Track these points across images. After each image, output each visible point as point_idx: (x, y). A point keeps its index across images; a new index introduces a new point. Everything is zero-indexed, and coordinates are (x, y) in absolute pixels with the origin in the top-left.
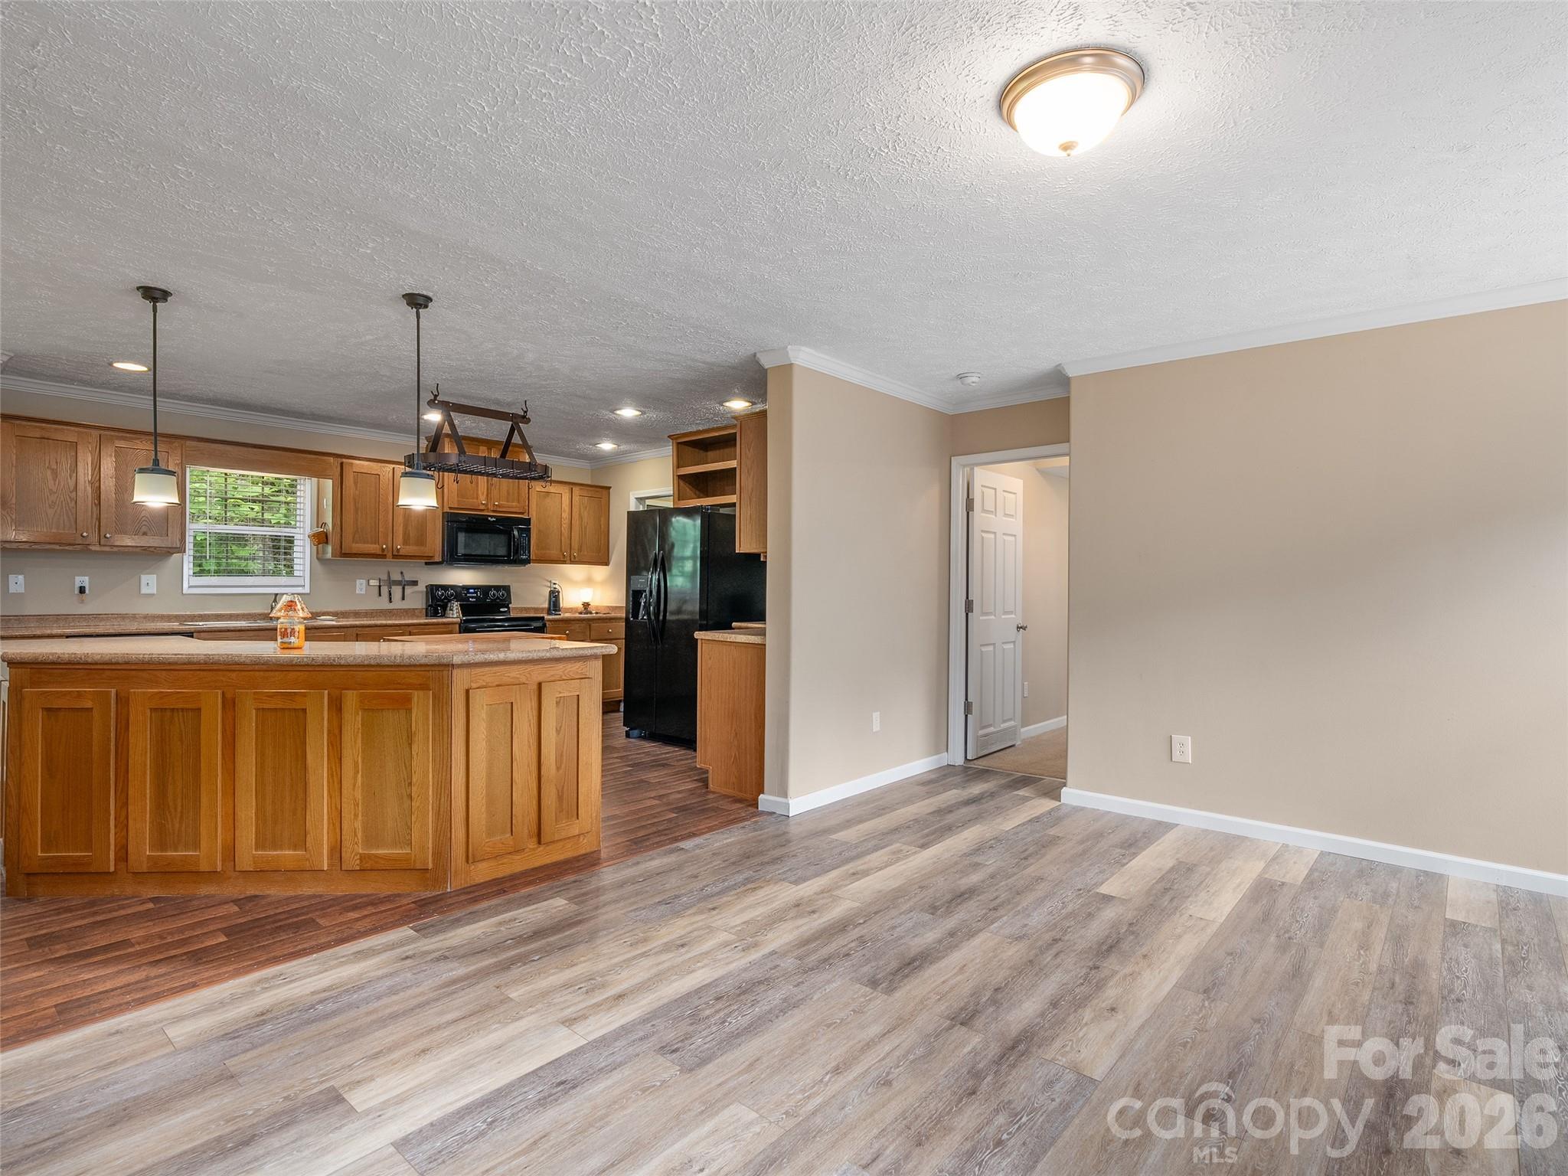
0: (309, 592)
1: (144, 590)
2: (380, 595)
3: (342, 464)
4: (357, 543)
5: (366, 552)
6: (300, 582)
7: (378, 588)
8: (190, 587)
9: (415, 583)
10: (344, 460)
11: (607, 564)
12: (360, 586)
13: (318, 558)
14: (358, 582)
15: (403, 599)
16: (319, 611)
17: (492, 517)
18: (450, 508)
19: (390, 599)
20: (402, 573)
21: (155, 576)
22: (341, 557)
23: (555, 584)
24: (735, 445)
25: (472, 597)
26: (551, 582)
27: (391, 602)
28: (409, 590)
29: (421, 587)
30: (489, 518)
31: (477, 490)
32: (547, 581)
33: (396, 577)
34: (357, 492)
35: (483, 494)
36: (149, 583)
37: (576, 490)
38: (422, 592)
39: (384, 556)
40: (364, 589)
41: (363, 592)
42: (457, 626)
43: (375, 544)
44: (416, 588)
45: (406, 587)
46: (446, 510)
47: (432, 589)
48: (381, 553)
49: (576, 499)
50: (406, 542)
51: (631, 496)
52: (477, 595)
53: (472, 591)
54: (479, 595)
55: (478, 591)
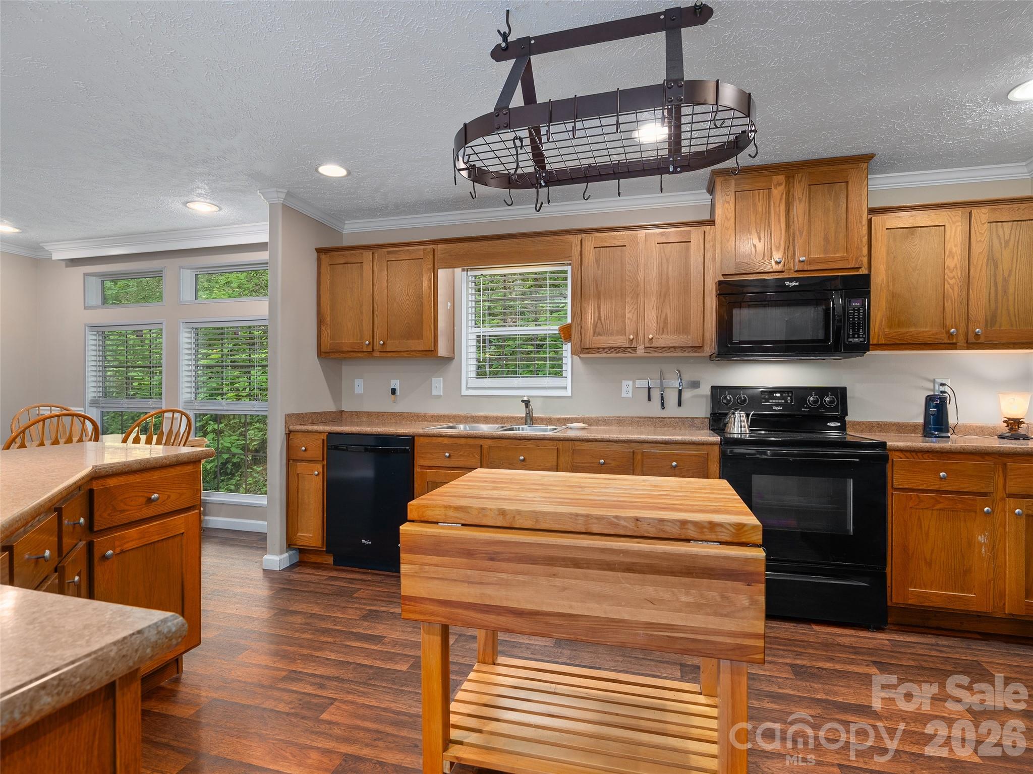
0: (570, 395)
1: (434, 393)
2: (649, 400)
3: (581, 241)
7: (647, 390)
8: (468, 388)
9: (695, 384)
12: (628, 388)
14: (624, 383)
15: (680, 404)
17: (791, 280)
18: (724, 275)
19: (663, 404)
21: (442, 379)
22: (581, 353)
23: (932, 385)
25: (778, 405)
26: (934, 381)
27: (663, 409)
28: (687, 393)
29: (705, 390)
30: (787, 283)
32: (916, 377)
34: (600, 272)
36: (438, 385)
38: (706, 396)
39: (633, 350)
40: (631, 391)
41: (630, 395)
42: (717, 448)
44: (697, 391)
45: (684, 390)
46: (720, 276)
47: (717, 392)
48: (628, 345)
52: (786, 401)
53: (778, 395)
54: (789, 401)
55: (789, 396)
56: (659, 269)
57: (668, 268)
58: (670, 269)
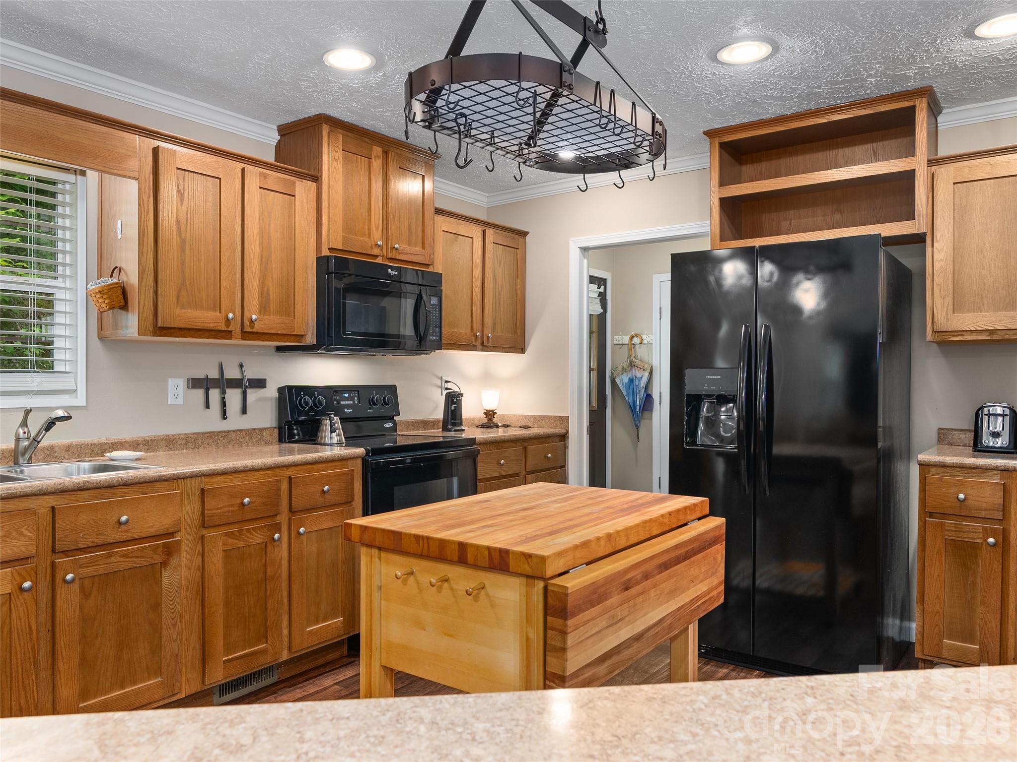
0: (84, 403)
2: (207, 406)
3: (156, 151)
4: (183, 307)
5: (200, 326)
6: (69, 384)
9: (260, 384)
10: (163, 145)
11: (522, 350)
12: (175, 389)
13: (101, 338)
14: (171, 382)
15: (244, 411)
16: (103, 440)
17: (392, 268)
18: (331, 249)
19: (224, 413)
20: (241, 366)
22: (155, 334)
23: (447, 382)
24: (912, 132)
25: (348, 406)
26: (441, 379)
27: (225, 419)
28: (253, 395)
29: (271, 391)
30: (388, 271)
31: (370, 221)
32: (438, 377)
33: (232, 373)
35: (377, 229)
37: (490, 232)
38: (271, 399)
39: (226, 334)
40: (181, 396)
41: (180, 401)
42: (359, 462)
43: (215, 310)
44: (261, 393)
45: (249, 391)
46: (325, 252)
47: (288, 393)
48: (224, 328)
49: (489, 246)
50: (264, 309)
51: (571, 243)
52: (354, 402)
53: (346, 395)
54: (356, 402)
55: (355, 396)
56: (260, 225)
57: (269, 225)
58: (272, 226)
